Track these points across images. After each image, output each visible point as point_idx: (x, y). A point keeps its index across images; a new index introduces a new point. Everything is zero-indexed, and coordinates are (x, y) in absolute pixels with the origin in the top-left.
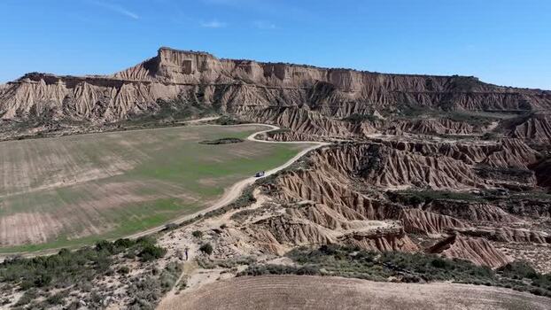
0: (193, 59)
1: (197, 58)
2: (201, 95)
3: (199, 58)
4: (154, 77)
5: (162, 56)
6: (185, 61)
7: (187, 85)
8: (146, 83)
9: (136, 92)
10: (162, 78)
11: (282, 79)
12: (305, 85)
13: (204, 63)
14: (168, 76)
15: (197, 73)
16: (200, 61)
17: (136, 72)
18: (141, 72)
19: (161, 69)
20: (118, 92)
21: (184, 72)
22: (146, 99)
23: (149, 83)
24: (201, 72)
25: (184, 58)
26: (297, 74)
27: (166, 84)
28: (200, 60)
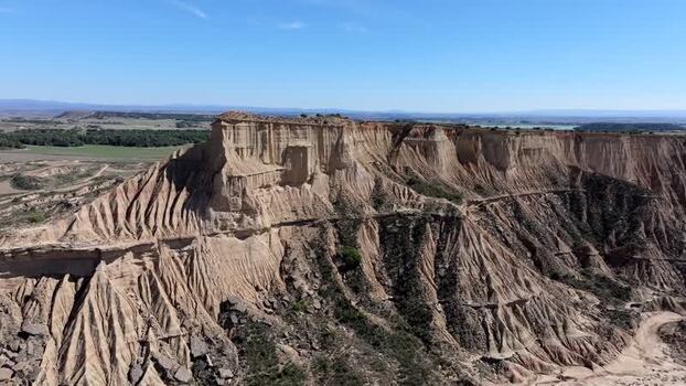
0: (307, 141)
1: (320, 139)
2: (350, 264)
3: (326, 134)
4: (204, 215)
5: (228, 144)
6: (288, 148)
7: (300, 223)
8: (179, 244)
9: (146, 283)
10: (230, 217)
11: (502, 168)
12: (555, 182)
13: (338, 149)
14: (248, 210)
15: (322, 178)
16: (326, 142)
17: (144, 200)
18: (161, 200)
19: (226, 192)
20: (80, 297)
21: (286, 180)
22: (182, 314)
23: (189, 241)
24: (330, 173)
25: (287, 139)
26: (527, 151)
27: (243, 235)
28: (329, 138)
